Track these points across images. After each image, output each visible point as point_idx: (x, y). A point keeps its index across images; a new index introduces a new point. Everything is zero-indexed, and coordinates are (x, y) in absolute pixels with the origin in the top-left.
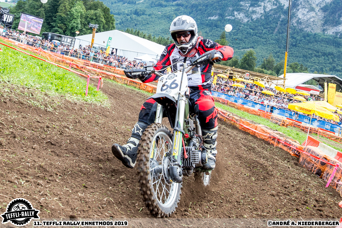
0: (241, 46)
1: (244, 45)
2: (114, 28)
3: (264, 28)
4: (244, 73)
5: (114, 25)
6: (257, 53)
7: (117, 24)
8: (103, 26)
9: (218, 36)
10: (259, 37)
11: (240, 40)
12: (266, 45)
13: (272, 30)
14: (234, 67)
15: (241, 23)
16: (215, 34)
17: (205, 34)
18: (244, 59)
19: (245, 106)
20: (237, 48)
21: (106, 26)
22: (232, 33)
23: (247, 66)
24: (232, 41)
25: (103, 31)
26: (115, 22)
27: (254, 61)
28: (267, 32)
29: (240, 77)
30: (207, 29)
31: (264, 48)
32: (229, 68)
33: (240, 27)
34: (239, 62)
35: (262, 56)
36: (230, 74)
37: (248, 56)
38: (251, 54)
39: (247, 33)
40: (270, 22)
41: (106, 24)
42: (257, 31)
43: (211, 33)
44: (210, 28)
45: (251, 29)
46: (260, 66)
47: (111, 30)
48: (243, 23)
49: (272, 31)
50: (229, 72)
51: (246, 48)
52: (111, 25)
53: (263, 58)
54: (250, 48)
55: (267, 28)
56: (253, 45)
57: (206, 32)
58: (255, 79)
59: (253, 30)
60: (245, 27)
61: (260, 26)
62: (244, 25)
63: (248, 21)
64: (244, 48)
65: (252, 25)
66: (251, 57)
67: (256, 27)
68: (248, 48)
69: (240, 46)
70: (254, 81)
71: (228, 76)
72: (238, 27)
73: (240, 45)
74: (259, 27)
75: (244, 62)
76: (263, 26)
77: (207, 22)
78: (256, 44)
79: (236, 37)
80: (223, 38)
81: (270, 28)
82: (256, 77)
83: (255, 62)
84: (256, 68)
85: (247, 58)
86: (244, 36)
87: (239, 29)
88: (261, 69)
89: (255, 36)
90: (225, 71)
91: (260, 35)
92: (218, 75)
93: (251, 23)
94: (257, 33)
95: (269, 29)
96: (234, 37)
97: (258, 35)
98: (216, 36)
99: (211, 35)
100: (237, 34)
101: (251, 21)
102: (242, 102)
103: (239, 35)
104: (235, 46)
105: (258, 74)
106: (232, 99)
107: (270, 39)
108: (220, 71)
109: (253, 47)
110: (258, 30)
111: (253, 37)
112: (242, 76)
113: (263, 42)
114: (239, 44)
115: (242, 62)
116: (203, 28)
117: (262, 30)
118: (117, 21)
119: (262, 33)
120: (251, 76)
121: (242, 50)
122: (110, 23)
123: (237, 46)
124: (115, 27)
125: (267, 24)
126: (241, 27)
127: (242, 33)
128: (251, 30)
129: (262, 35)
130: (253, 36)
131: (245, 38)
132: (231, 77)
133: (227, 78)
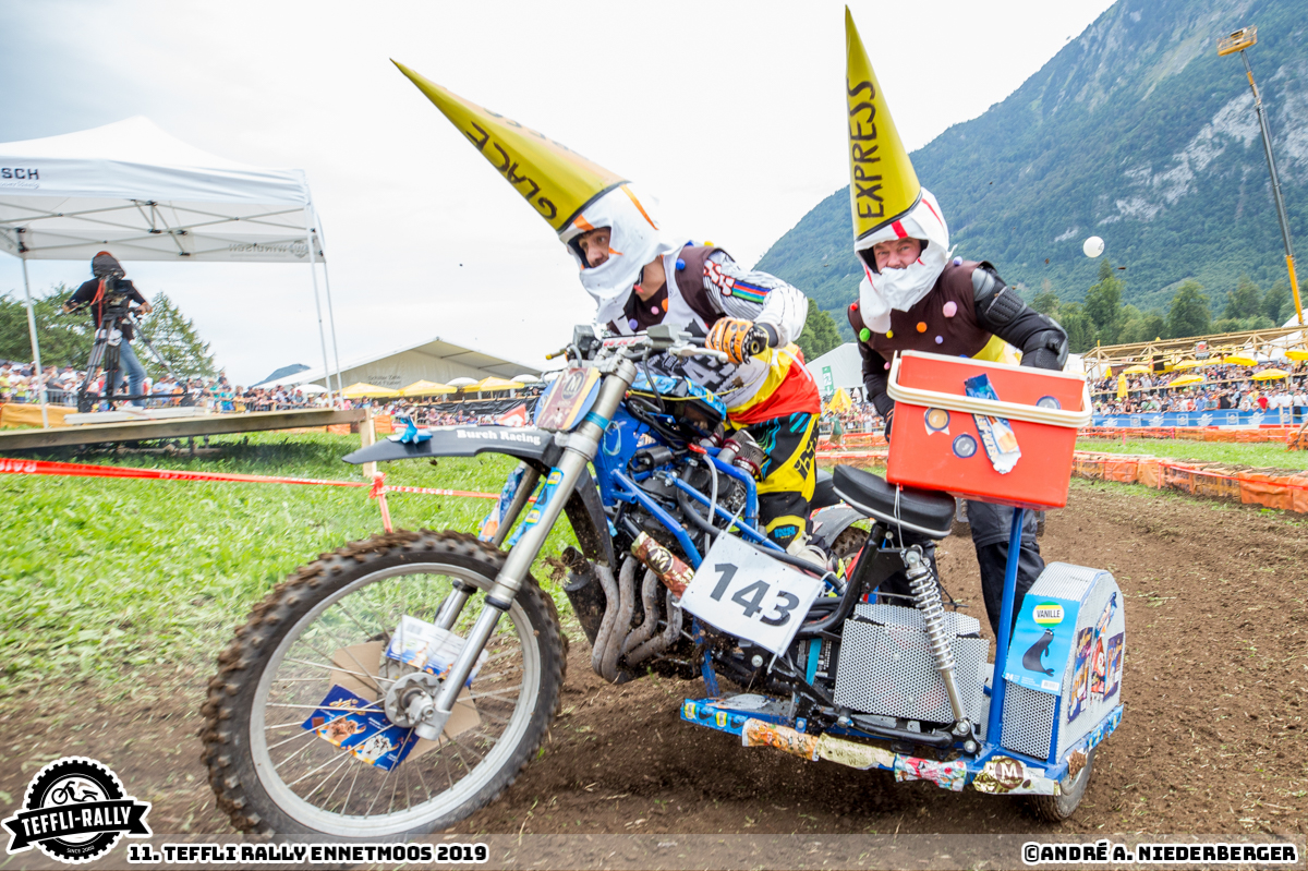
0: (1159, 279)
1: (1165, 277)
2: (838, 340)
3: (1207, 216)
4: (1192, 345)
5: (837, 333)
6: (1204, 283)
7: (842, 329)
8: (813, 345)
9: (1093, 276)
10: (1198, 242)
11: (1152, 266)
12: (1223, 257)
13: (1228, 213)
14: (1158, 339)
15: (1141, 225)
16: (1083, 275)
17: (1057, 281)
18: (1177, 309)
19: (1223, 428)
20: (1148, 289)
21: (820, 343)
22: (1126, 257)
23: (1189, 326)
24: (1131, 275)
25: (817, 357)
26: (835, 327)
27: (1203, 306)
28: (1216, 224)
29: (1184, 358)
30: (1061, 269)
31: (1219, 265)
32: (1149, 345)
33: (1142, 233)
34: (1165, 323)
35: (1219, 287)
36: (1156, 358)
37: (1185, 298)
38: (1189, 293)
39: (1165, 244)
40: (1217, 194)
41: (818, 337)
42: (1188, 231)
43: (1071, 276)
44: (1067, 262)
45: (1172, 229)
46: (1224, 313)
47: (834, 347)
48: (1146, 222)
49: (1228, 217)
50: (1150, 356)
51: (1172, 282)
52: (829, 336)
53: (1223, 291)
54: (1184, 277)
55: (1213, 214)
56: (1187, 268)
57: (1059, 277)
58: (1223, 352)
59: (1178, 229)
60: (1155, 229)
61: (1195, 214)
62: (1151, 225)
63: (1159, 213)
64: (1166, 284)
65: (1172, 219)
66: (1192, 300)
67: (1182, 220)
68: (1178, 280)
69: (1155, 283)
70: (1222, 358)
71: (1152, 367)
72: (1136, 236)
73: (1154, 280)
74: (1192, 218)
75: (1179, 317)
76: (1201, 211)
77: (1055, 250)
78: (1195, 264)
79: (1138, 262)
80: (1107, 276)
81: (1222, 210)
82: (1227, 346)
83: (1207, 308)
84: (1214, 323)
85: (1184, 303)
86: (1159, 254)
87: (1141, 241)
88: (1228, 322)
89: (1187, 245)
90: (1141, 356)
91: (1199, 237)
92: (1126, 371)
93: (1166, 214)
94: (1190, 235)
95: (1218, 214)
96: (1134, 264)
97: (1194, 238)
98: (1086, 278)
99: (1074, 280)
100: (1140, 254)
101: (1165, 211)
102: (1211, 420)
103: (1144, 255)
104: (1143, 287)
105: (1229, 336)
106: (1182, 419)
107: (1228, 238)
108: (1128, 359)
109: (1189, 274)
110: (1191, 226)
111: (1182, 249)
112: (1190, 355)
113: (1212, 252)
114: (1152, 277)
115: (1173, 320)
116: (1048, 270)
117: (1203, 223)
118: (841, 321)
119: (1203, 230)
120: (1211, 348)
121: (1165, 290)
122: (827, 333)
123: (1147, 285)
124: (840, 337)
125: (1212, 203)
126: (1145, 235)
127: (1152, 248)
128: (1174, 233)
129: (1205, 236)
130: (1181, 245)
131: (1163, 257)
132: (1159, 367)
133: (1150, 370)
